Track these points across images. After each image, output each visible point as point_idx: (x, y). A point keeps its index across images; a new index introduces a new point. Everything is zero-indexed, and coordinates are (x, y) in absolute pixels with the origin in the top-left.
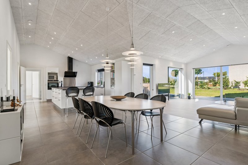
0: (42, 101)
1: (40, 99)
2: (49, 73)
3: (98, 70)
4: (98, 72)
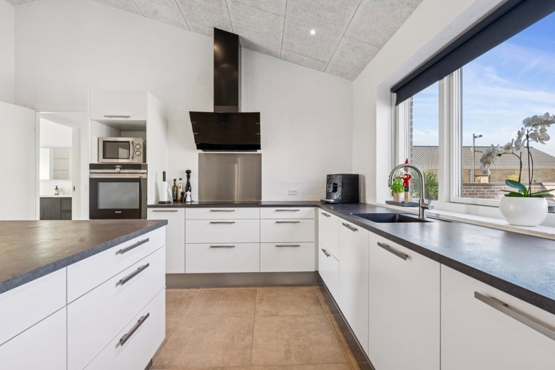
3: (393, 89)
4: (397, 104)
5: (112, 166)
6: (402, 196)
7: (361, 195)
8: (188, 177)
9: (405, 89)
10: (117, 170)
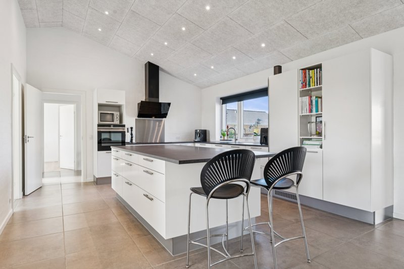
0: (82, 179)
1: (78, 173)
2: (100, 106)
3: (221, 99)
4: (222, 104)
5: (109, 126)
6: (226, 138)
7: (207, 138)
8: (132, 130)
9: (225, 100)
10: (112, 127)
